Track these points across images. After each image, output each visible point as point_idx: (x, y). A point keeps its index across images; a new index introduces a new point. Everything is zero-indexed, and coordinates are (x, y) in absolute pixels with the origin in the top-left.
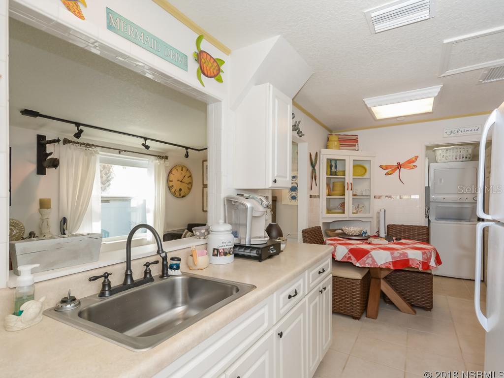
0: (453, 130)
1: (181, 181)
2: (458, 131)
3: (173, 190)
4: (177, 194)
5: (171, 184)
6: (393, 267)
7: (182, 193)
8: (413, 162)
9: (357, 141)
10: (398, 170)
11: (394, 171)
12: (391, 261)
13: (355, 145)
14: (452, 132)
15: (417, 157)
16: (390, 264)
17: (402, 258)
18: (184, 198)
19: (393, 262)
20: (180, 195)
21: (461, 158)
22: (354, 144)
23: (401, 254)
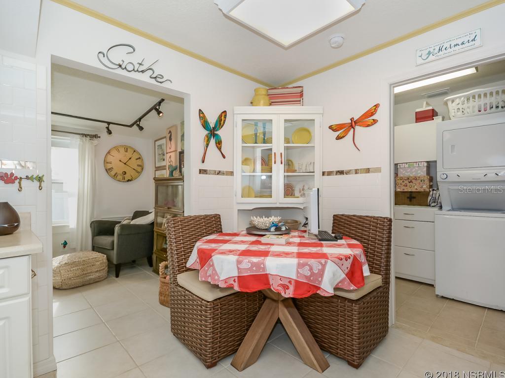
0: (432, 50)
1: (125, 164)
2: (440, 50)
3: (113, 173)
4: (120, 177)
5: (109, 166)
6: (240, 286)
7: (127, 177)
8: (372, 114)
9: (301, 95)
10: (352, 130)
11: (346, 132)
12: (237, 275)
13: (300, 101)
14: (429, 53)
15: (377, 106)
16: (234, 281)
17: (256, 271)
18: (130, 182)
19: (239, 277)
20: (124, 178)
21: (488, 108)
22: (299, 99)
23: (253, 264)
